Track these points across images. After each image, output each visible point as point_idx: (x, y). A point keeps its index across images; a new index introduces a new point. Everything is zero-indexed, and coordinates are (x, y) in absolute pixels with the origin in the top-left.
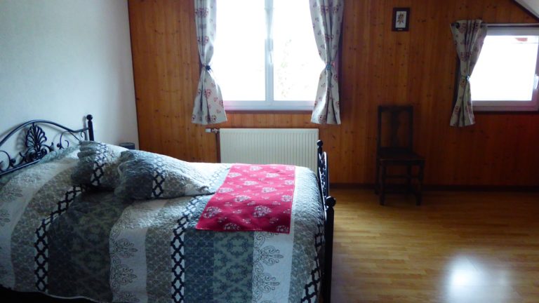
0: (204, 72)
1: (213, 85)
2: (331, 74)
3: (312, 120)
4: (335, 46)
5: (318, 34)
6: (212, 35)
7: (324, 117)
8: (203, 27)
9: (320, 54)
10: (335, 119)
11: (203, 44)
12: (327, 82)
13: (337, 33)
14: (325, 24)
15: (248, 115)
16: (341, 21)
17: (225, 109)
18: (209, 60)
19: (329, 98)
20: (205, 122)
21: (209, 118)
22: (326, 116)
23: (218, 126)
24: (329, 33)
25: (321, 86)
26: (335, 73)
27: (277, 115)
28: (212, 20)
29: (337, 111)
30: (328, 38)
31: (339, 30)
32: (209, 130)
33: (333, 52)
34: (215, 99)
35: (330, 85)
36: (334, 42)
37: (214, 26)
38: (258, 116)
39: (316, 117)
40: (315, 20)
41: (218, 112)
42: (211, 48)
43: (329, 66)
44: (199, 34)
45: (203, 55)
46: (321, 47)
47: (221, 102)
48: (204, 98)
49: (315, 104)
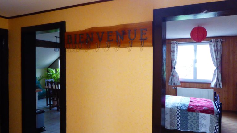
0: (173, 69)
1: (176, 73)
2: (218, 71)
3: (211, 86)
4: (219, 62)
5: (213, 58)
6: (176, 58)
7: (216, 85)
8: (173, 56)
9: (214, 64)
10: (220, 86)
11: (173, 61)
12: (217, 74)
13: (220, 57)
14: (216, 55)
15: (187, 84)
16: (221, 54)
17: (180, 81)
18: (175, 66)
19: (217, 79)
20: (173, 85)
21: (174, 84)
22: (217, 85)
23: (177, 87)
24: (217, 58)
25: (214, 75)
26: (219, 70)
27: (198, 84)
28: (176, 54)
29: (221, 83)
30: (217, 59)
31: (221, 56)
32: (174, 88)
33: (219, 64)
34: (177, 78)
35: (218, 75)
36: (219, 60)
37: (177, 55)
38: (191, 84)
39: (213, 85)
40: (212, 53)
41: (178, 82)
42: (176, 62)
43: (217, 68)
44: (172, 57)
45: (173, 64)
46: (214, 62)
47: (179, 79)
48: (173, 77)
49: (212, 81)
